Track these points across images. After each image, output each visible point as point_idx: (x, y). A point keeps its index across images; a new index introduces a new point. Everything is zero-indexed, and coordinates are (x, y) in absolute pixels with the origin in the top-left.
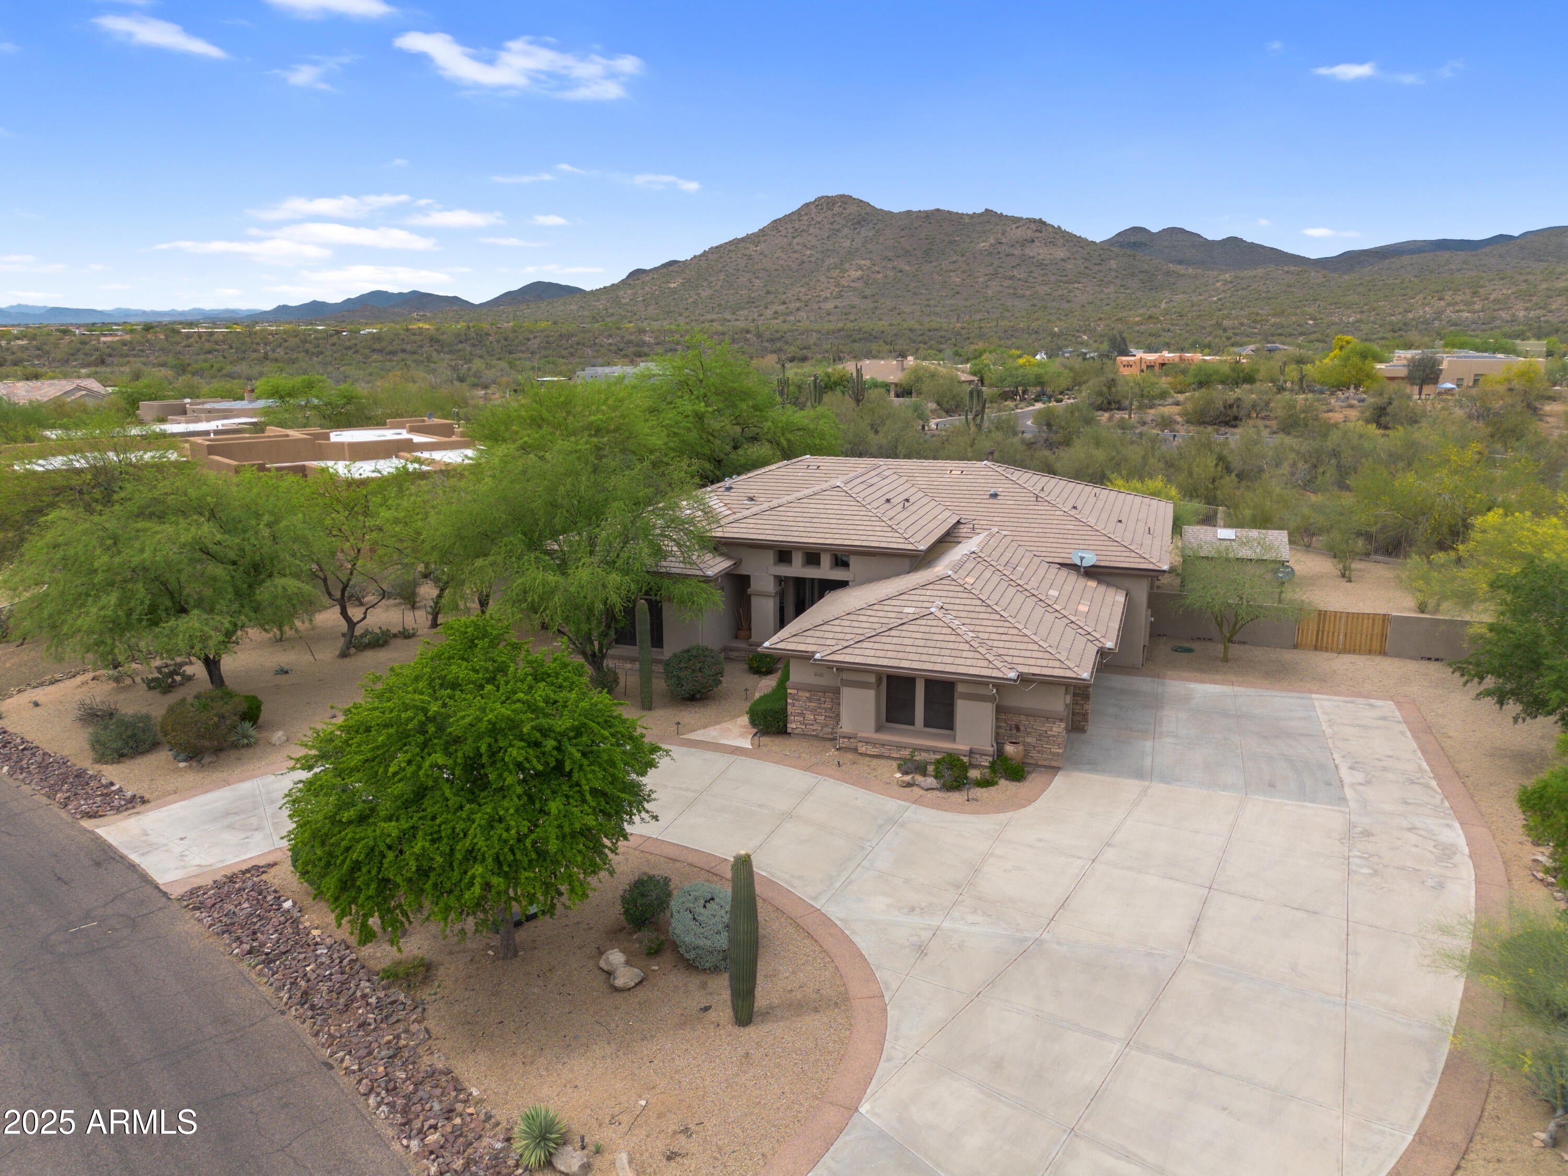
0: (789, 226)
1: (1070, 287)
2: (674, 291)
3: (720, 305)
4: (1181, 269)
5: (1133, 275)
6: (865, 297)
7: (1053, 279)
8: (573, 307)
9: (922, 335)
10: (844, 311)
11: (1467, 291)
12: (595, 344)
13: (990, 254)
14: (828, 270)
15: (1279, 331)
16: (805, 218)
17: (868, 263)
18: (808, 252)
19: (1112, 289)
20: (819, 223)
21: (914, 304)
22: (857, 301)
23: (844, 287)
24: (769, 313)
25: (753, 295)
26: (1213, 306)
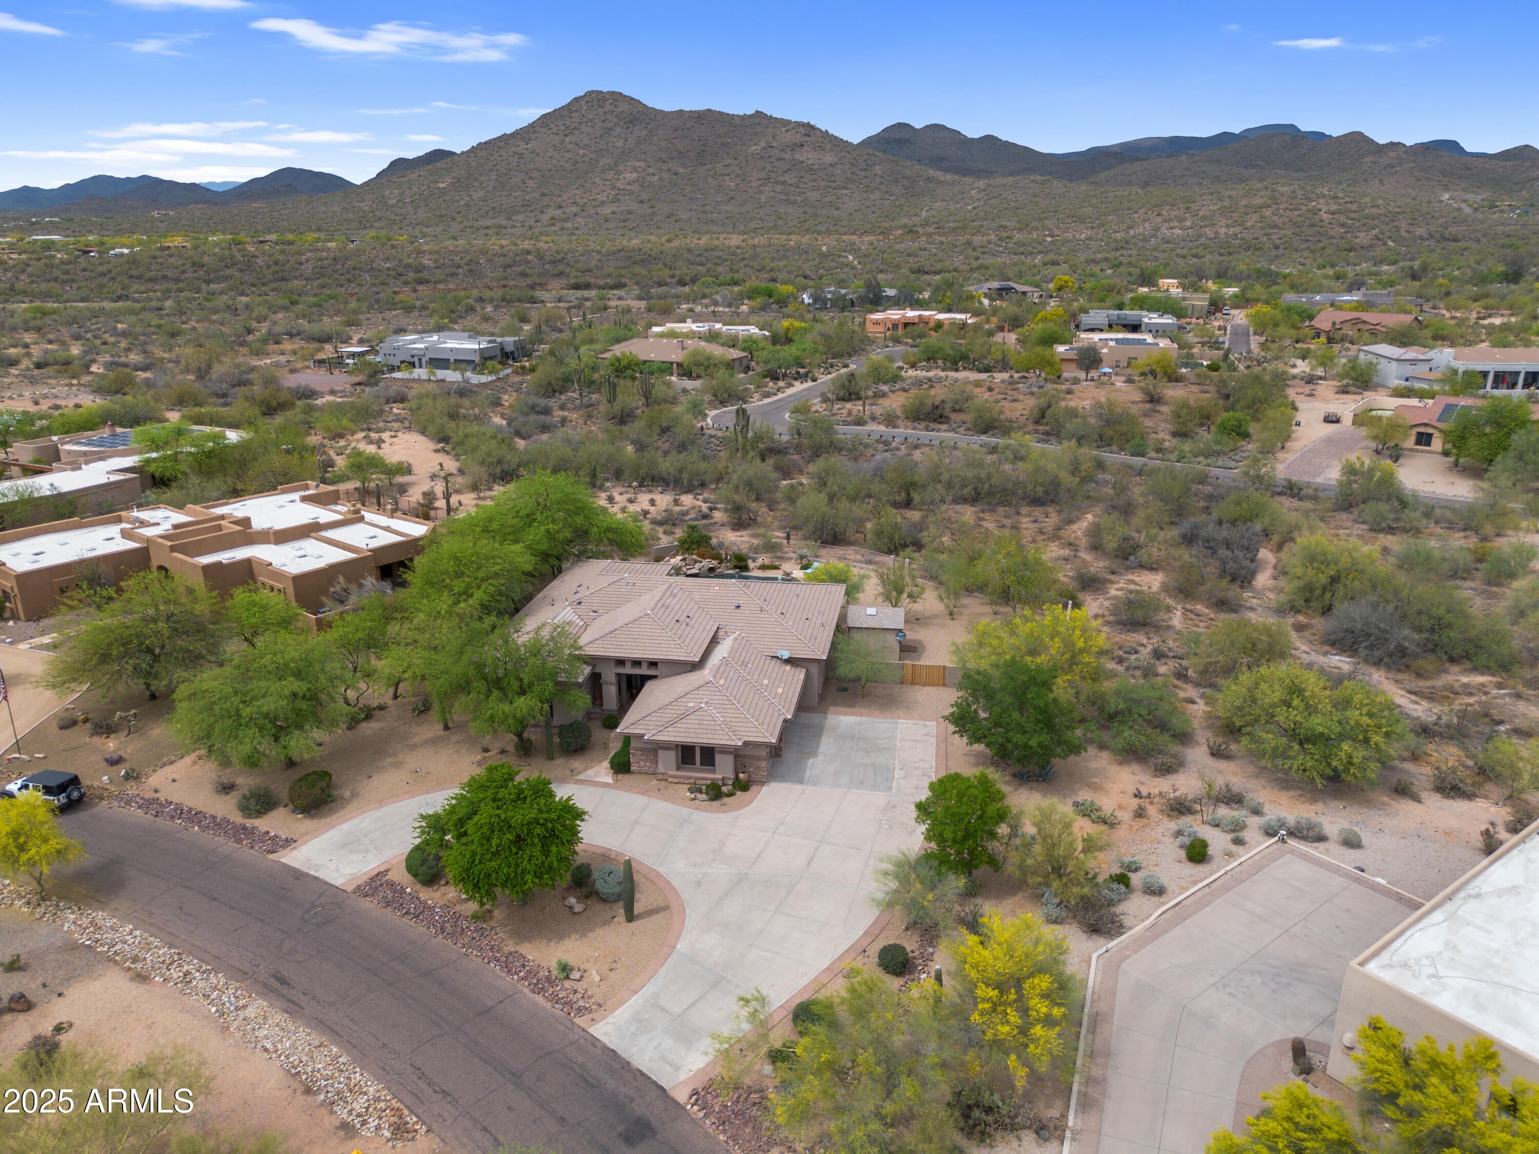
0: (560, 123)
1: (839, 192)
2: (444, 192)
3: (493, 208)
4: (940, 175)
5: (896, 181)
6: (642, 202)
7: (823, 184)
8: (336, 209)
9: (700, 255)
10: (622, 217)
11: (1181, 206)
12: (373, 269)
13: (762, 158)
14: (603, 171)
15: (1021, 249)
16: (576, 115)
17: (642, 164)
18: (581, 152)
19: (877, 196)
20: (591, 120)
21: (691, 210)
22: (634, 206)
23: (619, 189)
24: (545, 218)
25: (527, 197)
26: (968, 216)
